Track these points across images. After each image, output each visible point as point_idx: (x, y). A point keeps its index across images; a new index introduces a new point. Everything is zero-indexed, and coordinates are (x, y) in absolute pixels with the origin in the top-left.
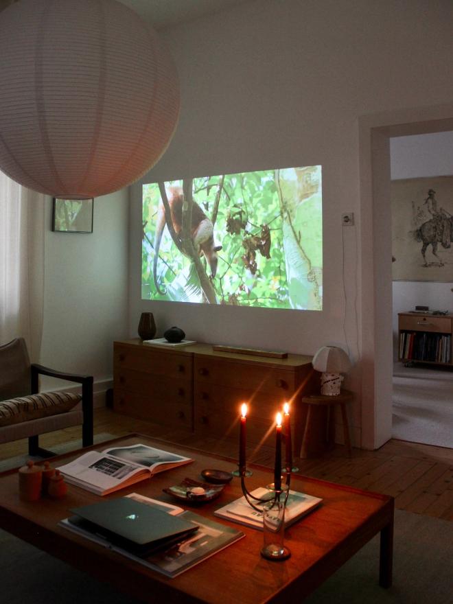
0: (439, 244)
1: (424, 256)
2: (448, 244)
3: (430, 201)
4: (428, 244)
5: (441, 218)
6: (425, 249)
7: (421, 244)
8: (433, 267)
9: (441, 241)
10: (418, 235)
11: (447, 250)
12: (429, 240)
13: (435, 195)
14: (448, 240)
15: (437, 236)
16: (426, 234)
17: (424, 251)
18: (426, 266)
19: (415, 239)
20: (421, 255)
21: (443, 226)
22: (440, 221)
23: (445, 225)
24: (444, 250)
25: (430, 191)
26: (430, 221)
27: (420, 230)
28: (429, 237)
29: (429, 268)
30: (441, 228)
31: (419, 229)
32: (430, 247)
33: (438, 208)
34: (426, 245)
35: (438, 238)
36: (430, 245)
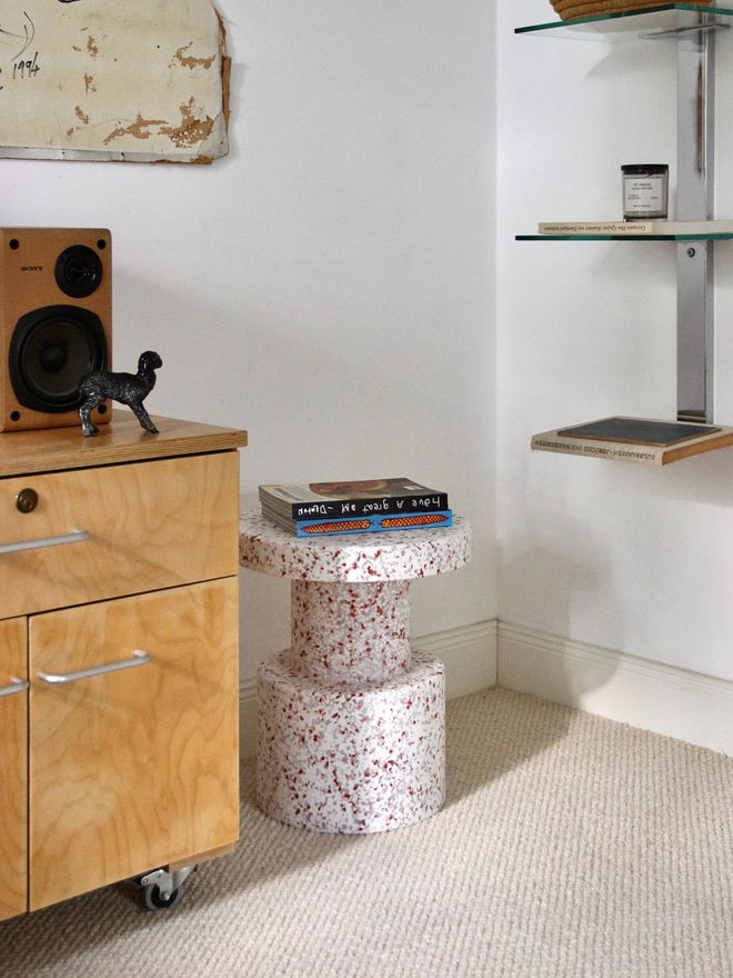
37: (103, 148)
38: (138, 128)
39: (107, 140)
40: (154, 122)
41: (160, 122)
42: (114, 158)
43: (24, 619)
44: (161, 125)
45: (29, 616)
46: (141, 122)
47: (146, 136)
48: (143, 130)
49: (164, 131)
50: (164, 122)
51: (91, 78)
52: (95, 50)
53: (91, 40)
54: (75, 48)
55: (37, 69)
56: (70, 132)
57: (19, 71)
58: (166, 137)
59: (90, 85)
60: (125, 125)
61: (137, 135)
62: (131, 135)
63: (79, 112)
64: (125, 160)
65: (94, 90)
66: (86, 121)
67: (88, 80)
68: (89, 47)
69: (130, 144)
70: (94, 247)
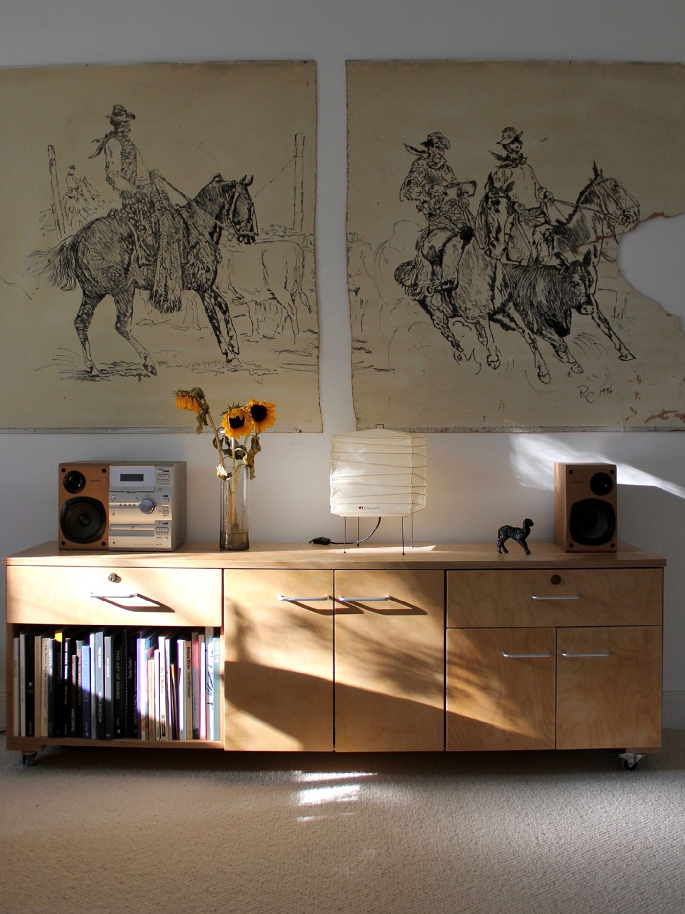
0: (141, 298)
1: (85, 341)
2: (171, 297)
3: (114, 145)
4: (101, 297)
5: (152, 204)
6: (90, 315)
7: (77, 295)
8: (115, 378)
9: (149, 287)
10: (67, 263)
11: (169, 316)
12: (104, 282)
13: (132, 124)
14: (175, 284)
15: (134, 266)
16: (92, 261)
17: (83, 321)
18: (89, 374)
19: (54, 279)
20: (75, 338)
21: (157, 234)
22: (147, 215)
23: (164, 230)
24: (156, 314)
25: (118, 111)
26: (112, 215)
27: (74, 247)
28: (106, 271)
29: (101, 384)
30: (150, 240)
31: (69, 241)
32: (107, 308)
33: (142, 173)
34: (92, 298)
35: (138, 274)
36: (109, 299)
37: (645, 425)
38: (663, 415)
39: (647, 421)
40: (671, 412)
41: (674, 412)
42: (650, 429)
43: (554, 629)
44: (676, 413)
45: (557, 628)
46: (664, 412)
47: (667, 418)
48: (665, 416)
49: (677, 416)
50: (677, 412)
51: (638, 394)
52: (640, 381)
53: (638, 376)
54: (630, 381)
55: (611, 391)
56: (627, 419)
57: (602, 393)
58: (678, 418)
59: (638, 397)
60: (656, 414)
61: (663, 418)
62: (659, 419)
63: (632, 409)
64: (656, 430)
65: (640, 399)
66: (636, 413)
67: (637, 394)
68: (638, 379)
69: (658, 422)
70: (609, 473)
